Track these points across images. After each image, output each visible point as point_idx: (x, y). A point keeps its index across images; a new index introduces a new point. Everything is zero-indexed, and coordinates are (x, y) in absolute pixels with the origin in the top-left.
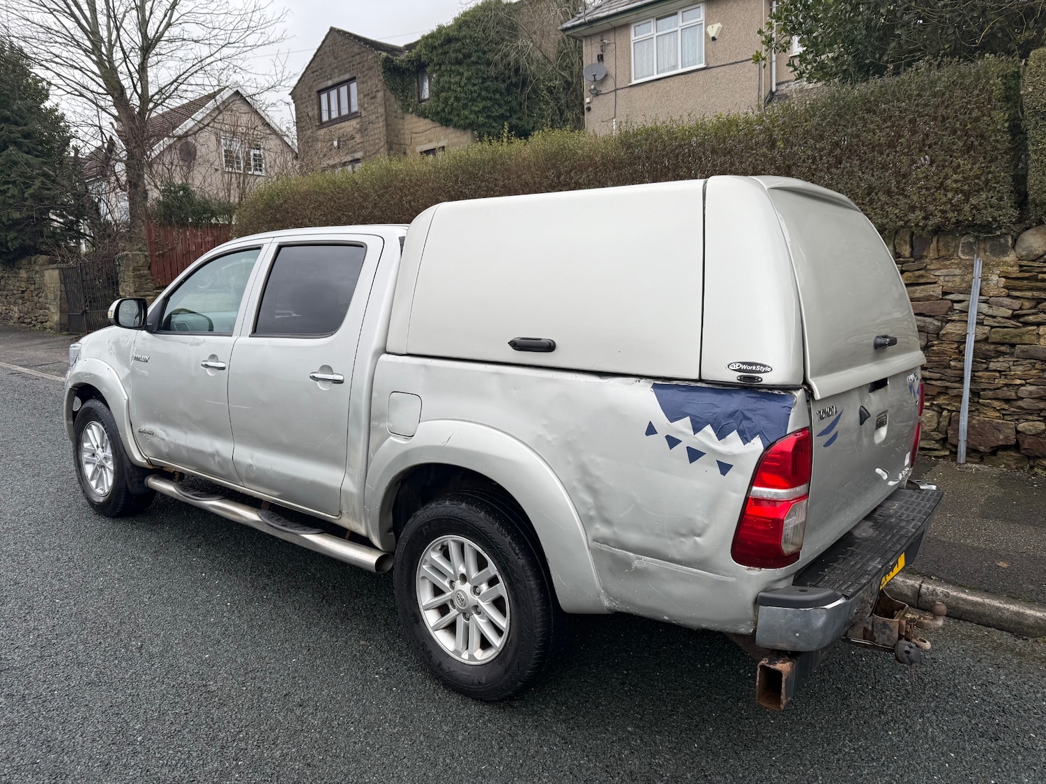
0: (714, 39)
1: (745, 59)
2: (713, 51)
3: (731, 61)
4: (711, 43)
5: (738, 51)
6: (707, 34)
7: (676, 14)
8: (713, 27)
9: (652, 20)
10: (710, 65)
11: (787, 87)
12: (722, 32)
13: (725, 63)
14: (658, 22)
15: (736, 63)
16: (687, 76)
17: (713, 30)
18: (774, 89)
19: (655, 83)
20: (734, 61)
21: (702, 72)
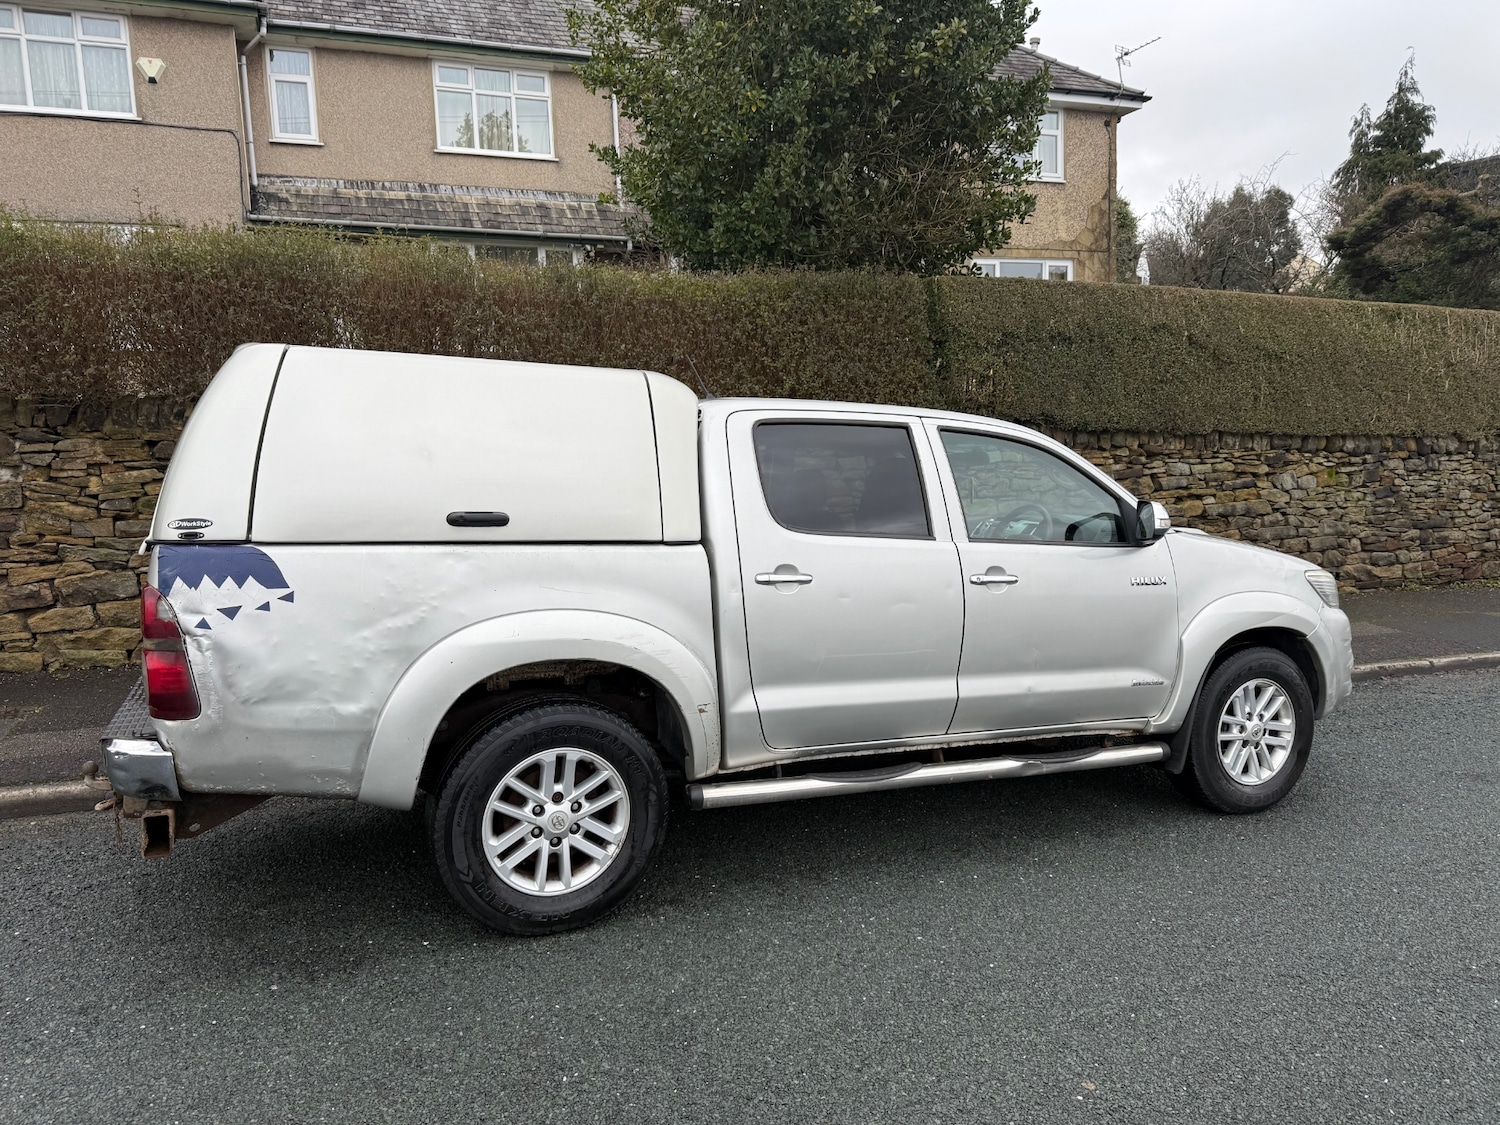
0: (152, 81)
1: (212, 127)
2: (151, 100)
3: (187, 124)
4: (146, 87)
5: (198, 111)
6: (137, 71)
7: (69, 15)
8: (150, 62)
9: (14, 9)
10: (148, 120)
11: (272, 183)
12: (165, 73)
13: (176, 124)
14: (26, 14)
15: (198, 129)
16: (101, 125)
17: (152, 67)
18: (255, 183)
19: (31, 119)
20: (193, 126)
21: (134, 127)
